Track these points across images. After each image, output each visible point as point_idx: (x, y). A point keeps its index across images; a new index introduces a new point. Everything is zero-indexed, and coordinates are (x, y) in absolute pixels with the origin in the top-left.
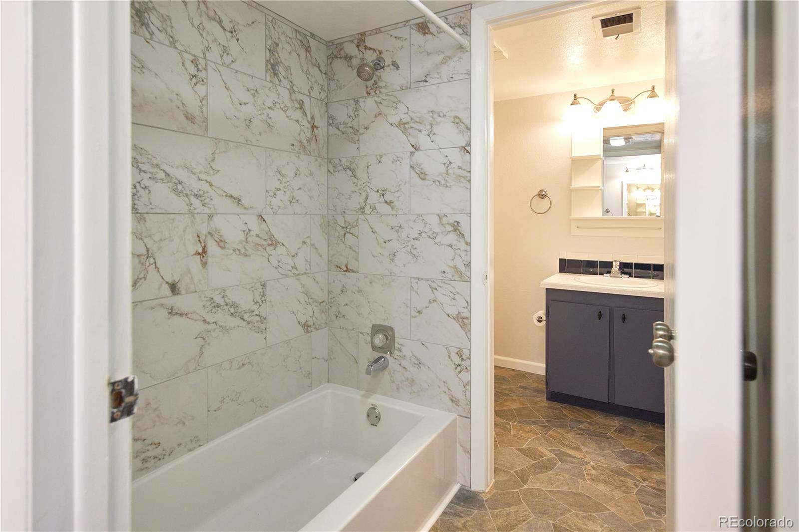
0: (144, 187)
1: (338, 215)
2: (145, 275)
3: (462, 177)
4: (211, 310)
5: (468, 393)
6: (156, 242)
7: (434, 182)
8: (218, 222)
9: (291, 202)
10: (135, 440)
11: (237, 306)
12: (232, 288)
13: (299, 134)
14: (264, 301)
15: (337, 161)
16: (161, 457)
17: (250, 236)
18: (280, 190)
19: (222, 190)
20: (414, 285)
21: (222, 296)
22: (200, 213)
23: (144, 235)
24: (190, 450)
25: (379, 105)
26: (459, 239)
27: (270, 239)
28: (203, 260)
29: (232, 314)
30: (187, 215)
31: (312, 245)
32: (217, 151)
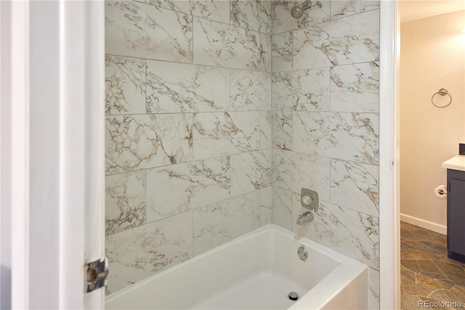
0: (155, 98)
1: (278, 110)
2: (155, 152)
3: (372, 85)
4: (195, 174)
5: (377, 251)
6: (162, 131)
7: (349, 88)
8: (199, 118)
9: (247, 103)
10: (150, 252)
11: (211, 171)
12: (208, 159)
13: (252, 58)
14: (228, 168)
15: (278, 74)
16: (165, 264)
17: (219, 126)
18: (239, 95)
19: (202, 97)
20: (333, 163)
21: (202, 165)
22: (188, 113)
23: (155, 127)
24: (182, 261)
25: (307, 34)
26: (369, 132)
27: (233, 128)
28: (190, 142)
29: (208, 176)
30: (180, 114)
31: (261, 131)
32: (199, 73)
